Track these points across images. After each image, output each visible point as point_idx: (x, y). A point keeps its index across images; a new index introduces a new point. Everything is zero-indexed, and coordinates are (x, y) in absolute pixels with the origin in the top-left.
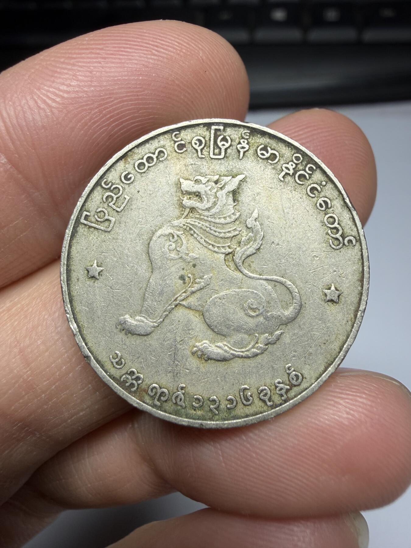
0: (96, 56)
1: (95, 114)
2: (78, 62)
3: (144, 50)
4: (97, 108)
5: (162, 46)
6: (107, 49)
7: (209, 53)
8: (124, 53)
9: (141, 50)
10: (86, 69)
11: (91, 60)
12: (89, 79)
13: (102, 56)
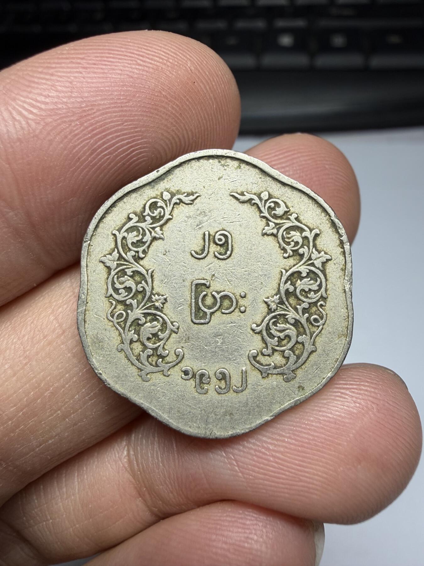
0: (77, 65)
1: (74, 126)
2: (57, 72)
3: (128, 60)
4: (77, 120)
5: (147, 56)
6: (89, 58)
7: (198, 64)
8: (107, 63)
9: (126, 60)
10: (66, 79)
11: (72, 70)
12: (69, 89)
13: (83, 66)
